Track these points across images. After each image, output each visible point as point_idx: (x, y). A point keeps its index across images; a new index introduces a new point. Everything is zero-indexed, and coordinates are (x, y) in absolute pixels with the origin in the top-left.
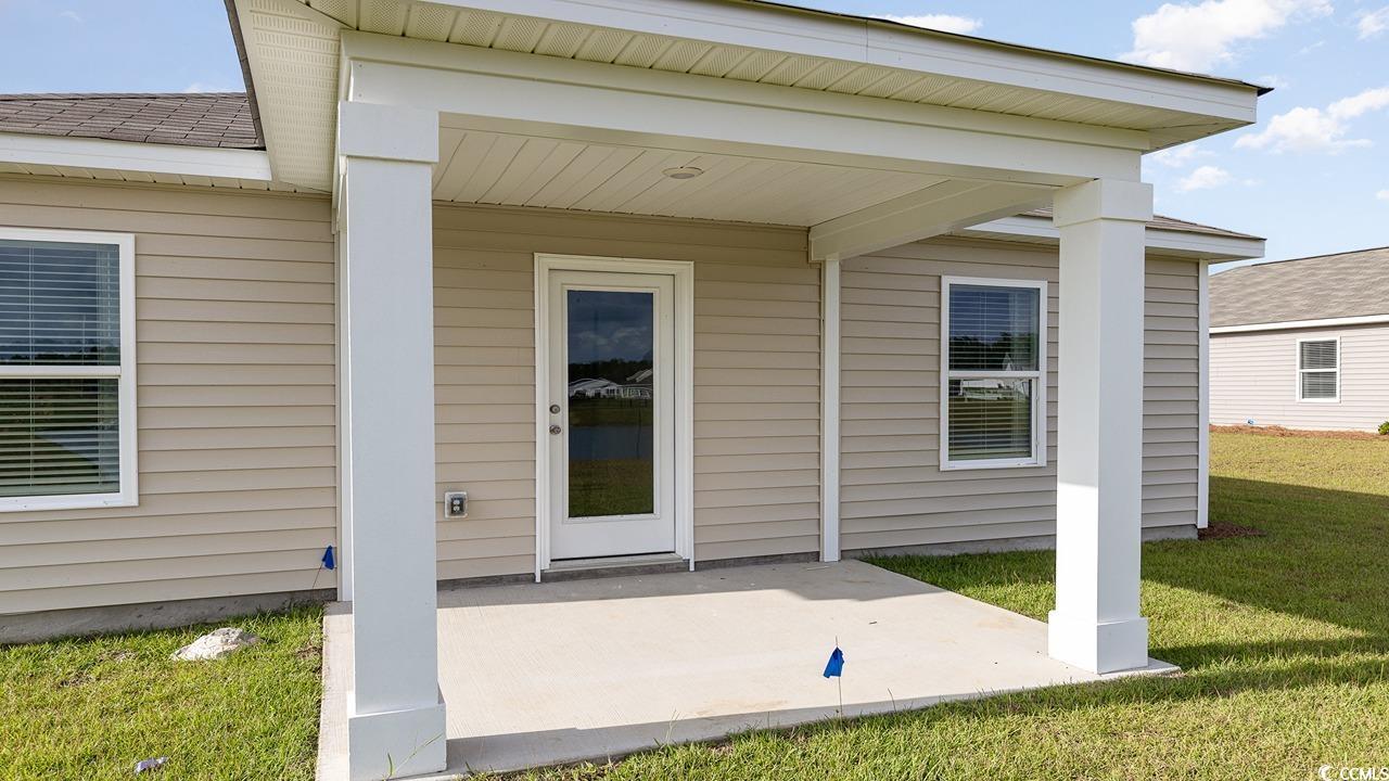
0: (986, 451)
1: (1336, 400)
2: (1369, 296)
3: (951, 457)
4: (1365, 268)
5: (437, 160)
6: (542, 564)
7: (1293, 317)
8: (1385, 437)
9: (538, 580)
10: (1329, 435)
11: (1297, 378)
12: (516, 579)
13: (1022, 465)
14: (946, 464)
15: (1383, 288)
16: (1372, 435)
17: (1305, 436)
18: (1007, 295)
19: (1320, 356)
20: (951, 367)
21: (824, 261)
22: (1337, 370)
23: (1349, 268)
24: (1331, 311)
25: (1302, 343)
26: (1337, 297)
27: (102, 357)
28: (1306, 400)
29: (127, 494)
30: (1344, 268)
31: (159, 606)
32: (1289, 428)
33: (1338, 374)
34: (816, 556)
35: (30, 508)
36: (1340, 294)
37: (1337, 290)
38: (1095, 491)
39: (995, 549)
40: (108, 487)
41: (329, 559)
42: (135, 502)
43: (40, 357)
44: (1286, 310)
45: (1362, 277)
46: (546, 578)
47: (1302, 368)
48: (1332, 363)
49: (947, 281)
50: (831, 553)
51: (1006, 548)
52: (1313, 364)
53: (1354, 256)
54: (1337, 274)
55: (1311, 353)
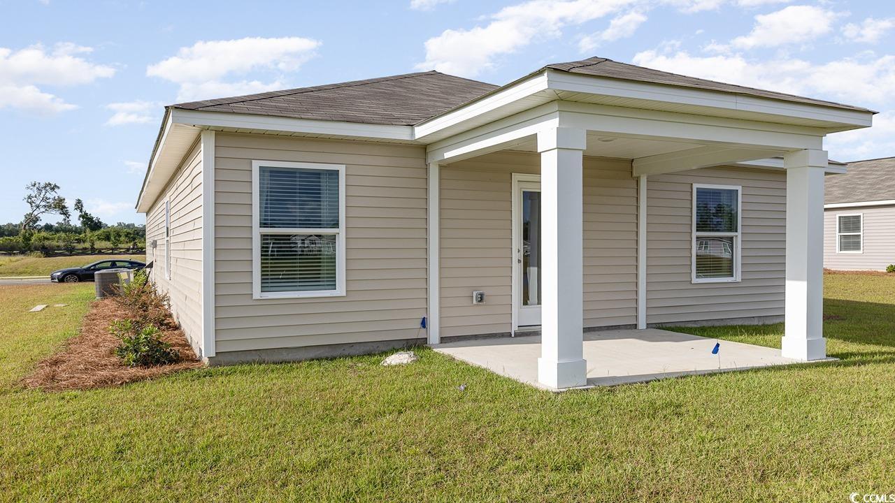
0: (712, 274)
1: (861, 252)
2: (880, 189)
3: (698, 277)
4: (876, 171)
5: (585, 148)
6: (514, 328)
7: (834, 201)
8: (891, 274)
9: (513, 336)
10: (857, 273)
11: (837, 238)
12: (502, 335)
13: (730, 281)
14: (695, 280)
15: (888, 184)
16: (883, 273)
17: (843, 274)
18: (720, 193)
19: (850, 224)
20: (697, 230)
21: (640, 177)
22: (861, 233)
23: (866, 170)
24: (856, 197)
25: (840, 217)
26: (859, 189)
27: (324, 224)
28: (842, 252)
29: (340, 290)
30: (863, 171)
31: (352, 345)
32: (832, 269)
33: (862, 236)
34: (635, 326)
35: (301, 296)
36: (862, 187)
37: (860, 184)
38: (805, 283)
39: (717, 324)
40: (330, 287)
41: (424, 323)
42: (344, 294)
43: (300, 224)
44: (830, 196)
45: (874, 176)
46: (517, 335)
47: (840, 232)
48: (858, 229)
49: (695, 186)
50: (642, 325)
51: (722, 324)
52: (848, 230)
53: (869, 163)
54: (859, 174)
55: (845, 223)
